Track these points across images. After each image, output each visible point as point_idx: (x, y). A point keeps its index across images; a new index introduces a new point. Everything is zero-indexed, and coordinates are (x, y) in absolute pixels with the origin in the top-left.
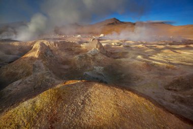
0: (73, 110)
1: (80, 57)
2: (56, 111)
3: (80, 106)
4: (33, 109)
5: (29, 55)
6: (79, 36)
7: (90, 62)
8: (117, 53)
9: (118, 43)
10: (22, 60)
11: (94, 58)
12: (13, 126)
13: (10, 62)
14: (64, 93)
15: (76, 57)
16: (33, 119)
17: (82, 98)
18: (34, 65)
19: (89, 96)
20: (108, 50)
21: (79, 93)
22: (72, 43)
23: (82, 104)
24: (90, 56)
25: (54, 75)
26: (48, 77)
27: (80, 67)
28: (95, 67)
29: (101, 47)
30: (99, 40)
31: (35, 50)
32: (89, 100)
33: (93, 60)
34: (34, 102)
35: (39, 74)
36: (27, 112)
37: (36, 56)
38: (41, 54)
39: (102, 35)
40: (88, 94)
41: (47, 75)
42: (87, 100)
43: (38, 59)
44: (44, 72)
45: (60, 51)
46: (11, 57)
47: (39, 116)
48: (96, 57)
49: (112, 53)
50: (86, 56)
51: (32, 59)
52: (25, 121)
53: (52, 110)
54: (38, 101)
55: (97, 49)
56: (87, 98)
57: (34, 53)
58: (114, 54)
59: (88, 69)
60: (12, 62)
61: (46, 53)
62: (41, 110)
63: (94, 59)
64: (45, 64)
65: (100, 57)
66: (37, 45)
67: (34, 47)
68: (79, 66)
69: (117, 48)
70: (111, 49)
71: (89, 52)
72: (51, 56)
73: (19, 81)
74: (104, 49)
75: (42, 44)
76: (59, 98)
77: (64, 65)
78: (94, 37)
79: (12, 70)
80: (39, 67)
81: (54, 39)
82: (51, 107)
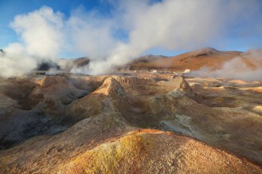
0: (160, 170)
1: (157, 99)
2: (139, 166)
3: (170, 167)
4: (114, 155)
5: (99, 91)
6: (155, 71)
7: (170, 108)
8: (213, 98)
9: (215, 83)
10: (92, 96)
11: (177, 102)
12: (94, 168)
13: (80, 98)
14: (148, 144)
15: (152, 99)
16: (114, 167)
17: (173, 156)
18: (103, 103)
19: (183, 156)
20: (198, 93)
21: (167, 148)
22: (146, 80)
23: (172, 165)
24: (171, 99)
25: (123, 119)
26: (117, 120)
27: (155, 113)
28: (177, 116)
29: (187, 87)
30: (184, 77)
31: (106, 86)
32: (182, 161)
33: (175, 106)
34: (115, 147)
35: (108, 114)
36: (107, 157)
37: (106, 93)
38: (111, 91)
39: (187, 71)
40: (180, 153)
41: (117, 117)
42: (179, 161)
43: (108, 96)
44: (114, 113)
45: (131, 89)
46: (81, 92)
47: (121, 166)
48: (179, 100)
49: (204, 98)
50: (165, 98)
51: (102, 96)
52: (106, 167)
53: (135, 163)
54: (119, 147)
55: (182, 90)
56: (180, 158)
57: (104, 89)
58: (208, 98)
59: (167, 117)
60: (82, 97)
61: (116, 91)
62: (122, 159)
63: (176, 104)
64: (114, 104)
65: (185, 102)
66: (108, 81)
67: (105, 83)
68: (154, 111)
69: (213, 90)
70: (202, 92)
71: (170, 93)
72: (121, 95)
73: (88, 120)
74: (191, 89)
75: (113, 80)
76: (143, 149)
77: (135, 107)
78: (175, 73)
79: (81, 106)
80: (108, 106)
81: (125, 74)
82: (133, 159)
